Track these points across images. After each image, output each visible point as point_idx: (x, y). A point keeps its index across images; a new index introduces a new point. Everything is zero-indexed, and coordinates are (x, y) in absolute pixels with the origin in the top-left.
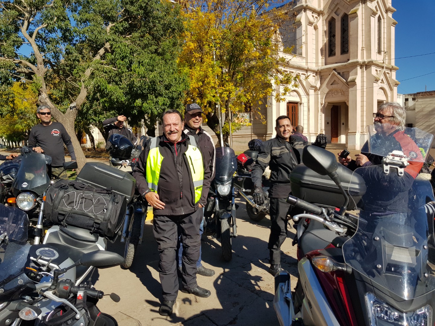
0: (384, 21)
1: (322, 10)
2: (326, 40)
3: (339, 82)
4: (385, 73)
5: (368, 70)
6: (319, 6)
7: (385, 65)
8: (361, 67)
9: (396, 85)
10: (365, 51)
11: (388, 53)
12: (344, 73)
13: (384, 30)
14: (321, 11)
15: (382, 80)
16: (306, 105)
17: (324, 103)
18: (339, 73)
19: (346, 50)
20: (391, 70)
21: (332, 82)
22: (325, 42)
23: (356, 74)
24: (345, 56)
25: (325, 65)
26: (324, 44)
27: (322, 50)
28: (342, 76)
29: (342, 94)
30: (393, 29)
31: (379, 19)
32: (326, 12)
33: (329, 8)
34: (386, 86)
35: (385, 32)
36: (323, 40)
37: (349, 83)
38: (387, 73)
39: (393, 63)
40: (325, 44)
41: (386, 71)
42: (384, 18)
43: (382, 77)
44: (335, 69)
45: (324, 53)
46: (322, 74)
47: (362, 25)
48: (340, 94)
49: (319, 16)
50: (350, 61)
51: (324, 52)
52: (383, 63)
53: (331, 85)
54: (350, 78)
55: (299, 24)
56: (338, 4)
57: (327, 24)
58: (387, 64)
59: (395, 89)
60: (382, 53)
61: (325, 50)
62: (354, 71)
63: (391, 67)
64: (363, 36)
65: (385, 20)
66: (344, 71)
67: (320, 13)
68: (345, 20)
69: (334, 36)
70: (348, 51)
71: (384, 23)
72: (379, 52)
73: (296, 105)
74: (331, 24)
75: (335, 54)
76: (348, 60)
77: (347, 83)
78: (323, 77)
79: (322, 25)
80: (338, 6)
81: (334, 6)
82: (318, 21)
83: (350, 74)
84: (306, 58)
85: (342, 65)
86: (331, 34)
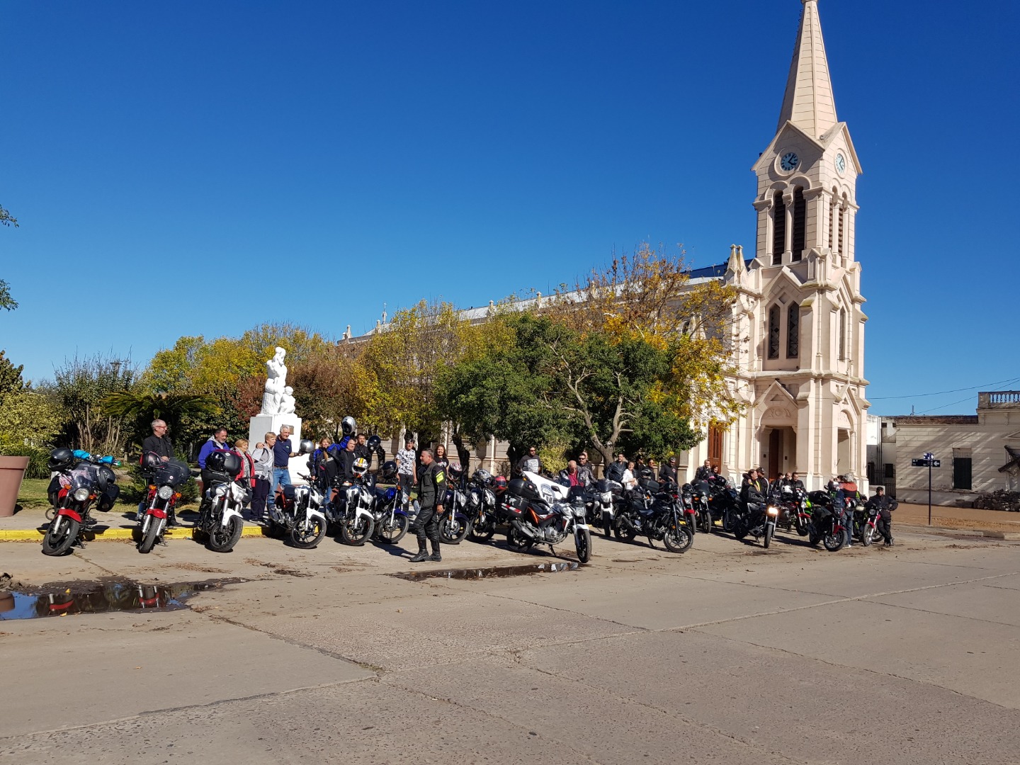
0: (849, 314)
1: (761, 292)
2: (765, 334)
3: (784, 398)
4: (849, 391)
5: (825, 385)
6: (757, 286)
7: (849, 379)
8: (816, 379)
9: (866, 407)
10: (821, 358)
11: (854, 362)
12: (791, 386)
13: (849, 328)
14: (759, 294)
15: (845, 400)
16: (734, 426)
17: (760, 425)
18: (784, 386)
19: (794, 353)
20: (858, 385)
21: (773, 396)
22: (764, 337)
23: (809, 390)
24: (792, 362)
25: (764, 370)
26: (762, 340)
27: (758, 348)
28: (788, 390)
29: (787, 416)
30: (862, 326)
31: (843, 312)
32: (766, 295)
33: (772, 291)
34: (850, 408)
35: (851, 329)
36: (759, 335)
37: (798, 402)
38: (853, 389)
39: (861, 376)
40: (764, 341)
41: (851, 387)
42: (849, 311)
43: (846, 395)
44: (777, 379)
45: (762, 354)
46: (758, 383)
47: (819, 322)
48: (784, 415)
49: (755, 300)
50: (800, 371)
51: (762, 351)
52: (847, 375)
53: (772, 400)
54: (800, 395)
55: (729, 311)
56: (784, 287)
57: (768, 313)
58: (852, 376)
59: (864, 412)
60: (846, 361)
61: (764, 349)
62: (805, 385)
63: (858, 382)
64: (818, 337)
65: (851, 313)
66: (791, 382)
67: (758, 297)
68: (794, 311)
69: (777, 330)
70: (797, 354)
71: (849, 317)
72: (842, 358)
73: (721, 426)
74: (773, 313)
75: (777, 356)
76: (798, 368)
77: (796, 401)
78: (759, 388)
79: (760, 313)
80: (785, 291)
81: (777, 290)
82: (755, 307)
83: (801, 388)
85: (789, 375)
86: (773, 327)
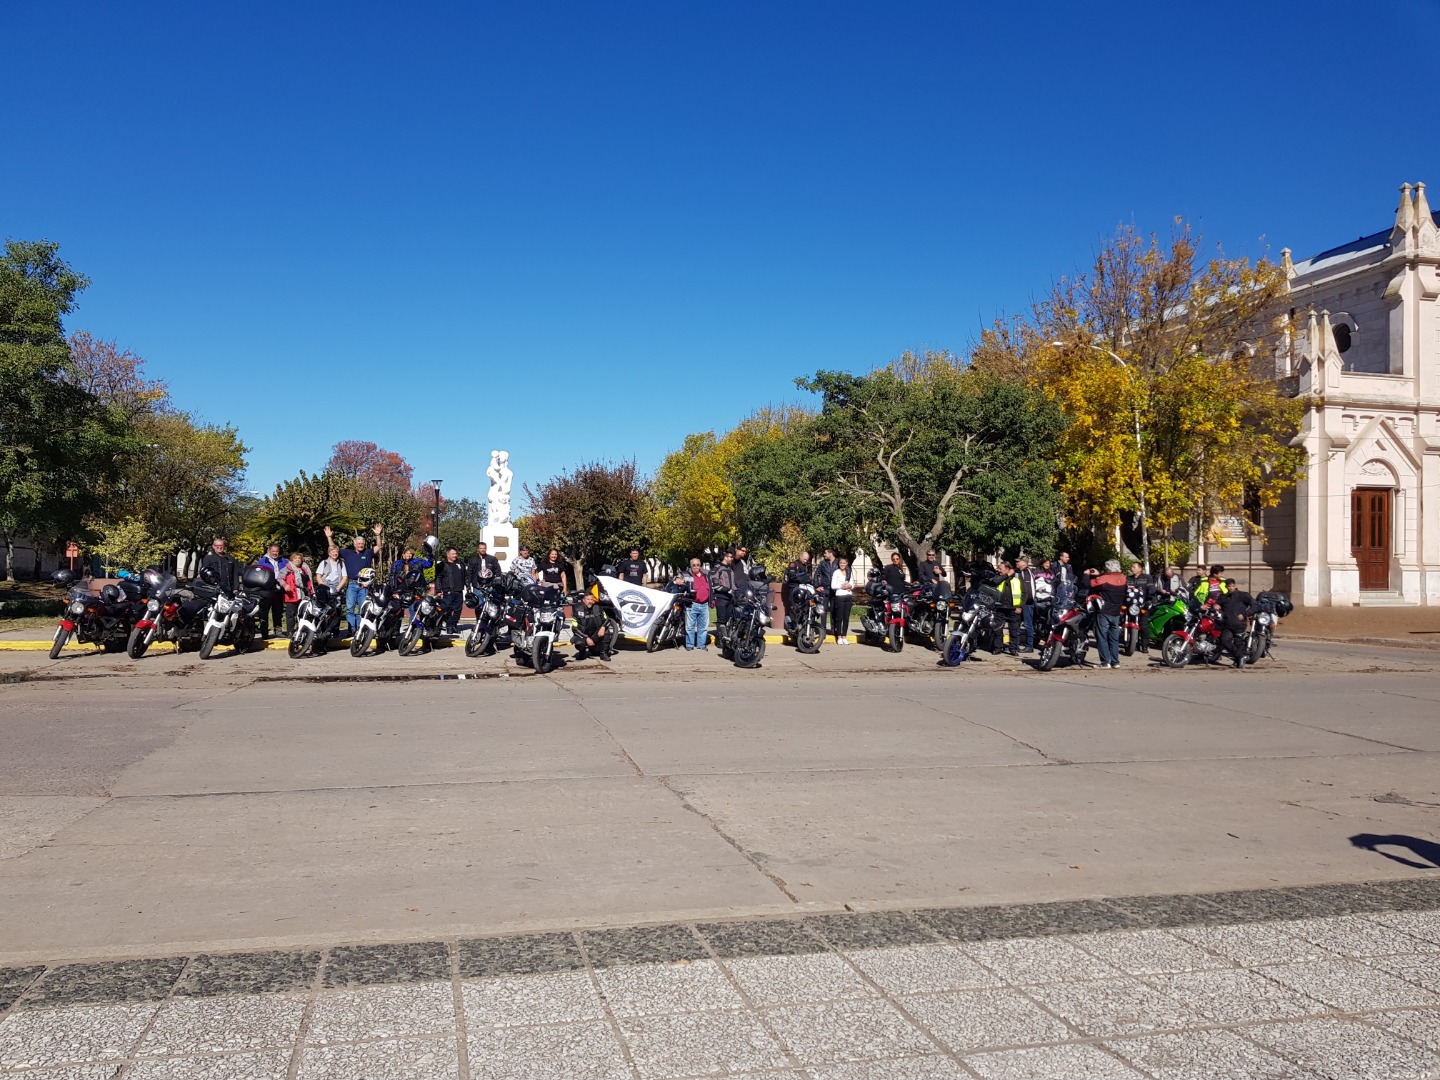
16: (1413, 493)
55: (1396, 301)
73: (1385, 493)
84: (1417, 381)
